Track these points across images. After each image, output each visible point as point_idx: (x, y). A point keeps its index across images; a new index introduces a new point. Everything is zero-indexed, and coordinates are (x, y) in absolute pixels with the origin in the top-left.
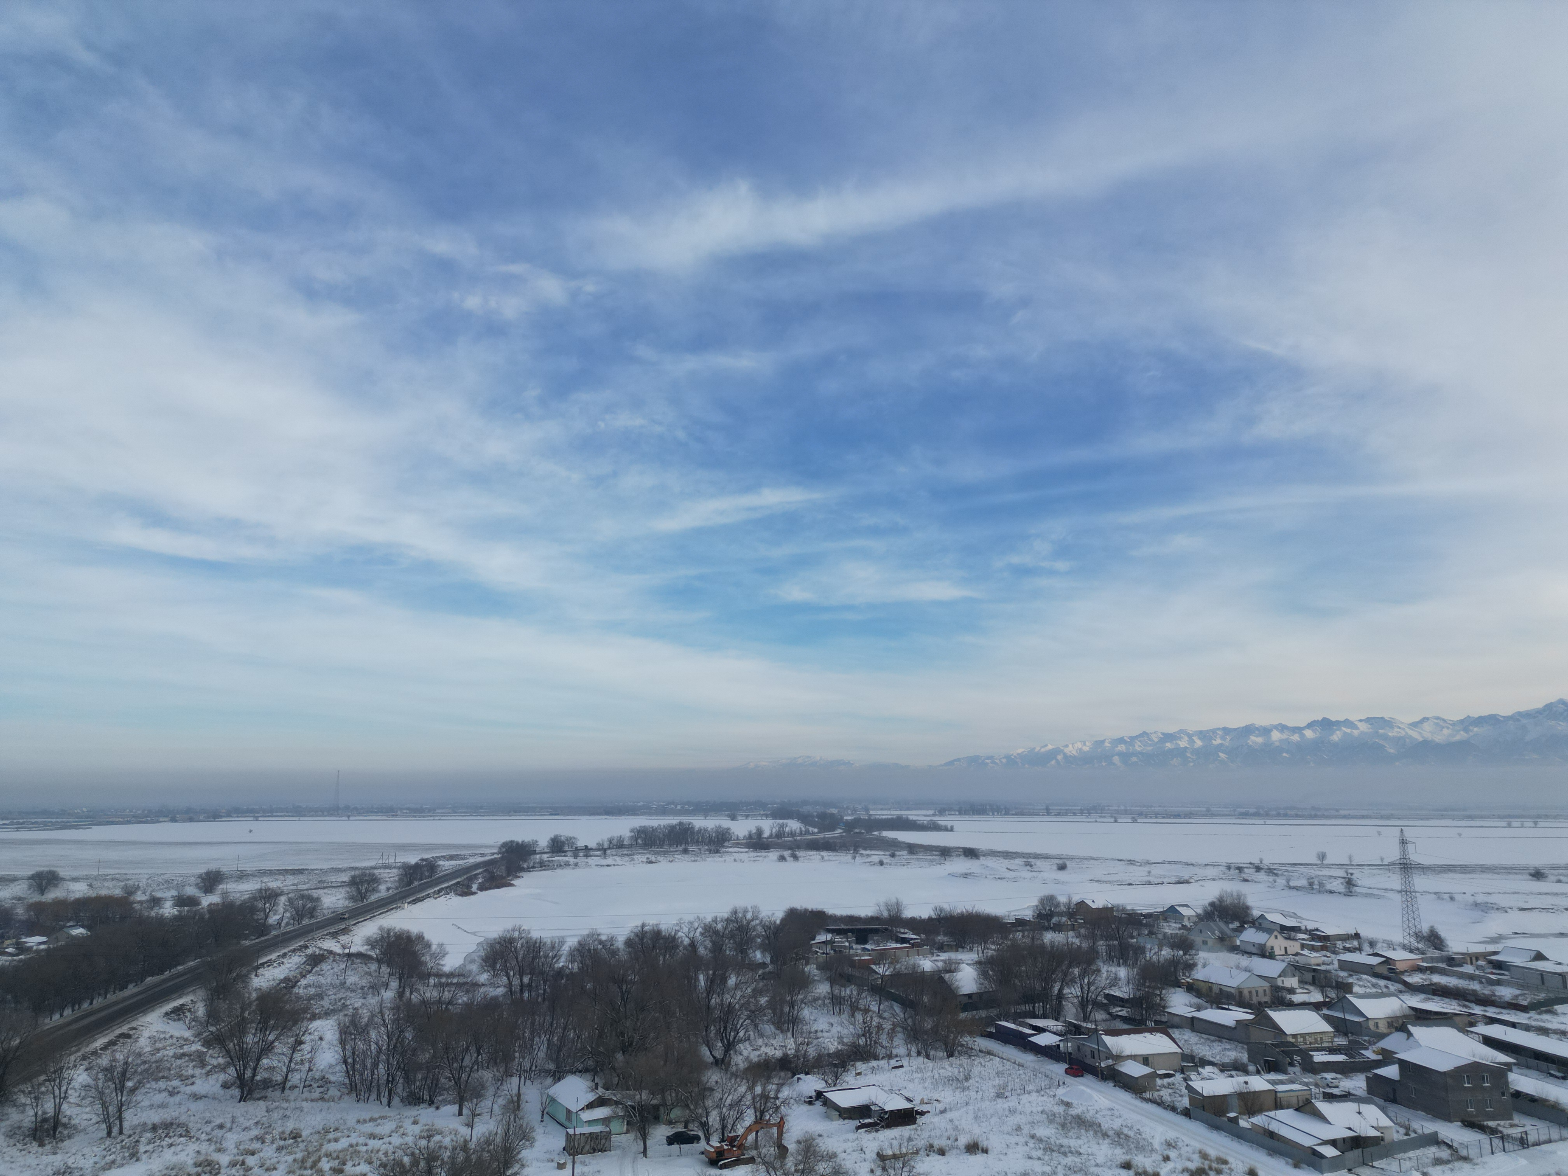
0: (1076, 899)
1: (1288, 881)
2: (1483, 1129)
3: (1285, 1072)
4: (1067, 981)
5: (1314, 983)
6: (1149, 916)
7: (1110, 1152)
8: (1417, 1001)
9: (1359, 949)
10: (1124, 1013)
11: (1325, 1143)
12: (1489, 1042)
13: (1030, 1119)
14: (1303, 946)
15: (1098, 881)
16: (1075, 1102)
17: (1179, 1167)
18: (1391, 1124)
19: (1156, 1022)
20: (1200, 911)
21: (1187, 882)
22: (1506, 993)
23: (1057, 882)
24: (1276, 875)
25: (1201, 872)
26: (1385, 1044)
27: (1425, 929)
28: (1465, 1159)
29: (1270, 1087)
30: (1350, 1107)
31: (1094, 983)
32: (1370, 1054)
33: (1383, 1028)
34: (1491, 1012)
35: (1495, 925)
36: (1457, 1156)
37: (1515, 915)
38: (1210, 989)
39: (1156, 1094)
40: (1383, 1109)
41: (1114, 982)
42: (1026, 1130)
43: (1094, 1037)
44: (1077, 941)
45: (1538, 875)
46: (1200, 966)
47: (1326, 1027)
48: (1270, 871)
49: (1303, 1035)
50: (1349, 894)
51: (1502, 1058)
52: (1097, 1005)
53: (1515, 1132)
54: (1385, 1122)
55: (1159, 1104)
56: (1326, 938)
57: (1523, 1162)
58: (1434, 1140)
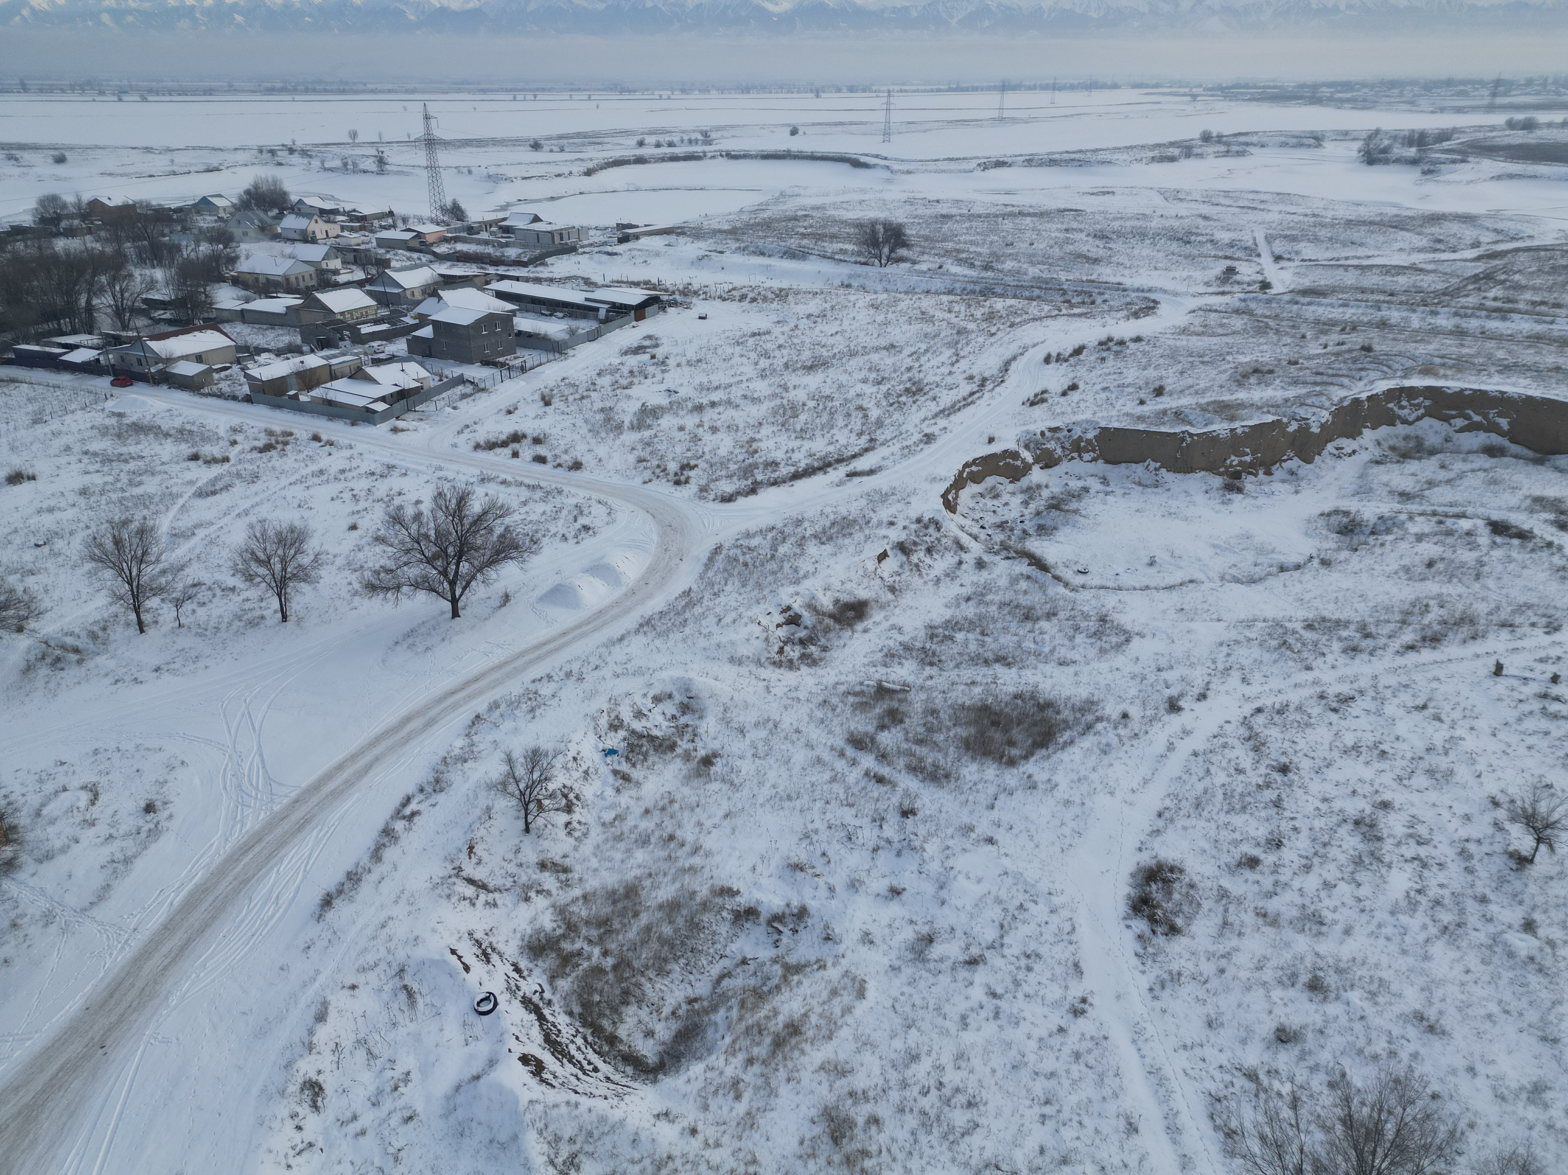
0: (87, 197)
1: (323, 162)
2: (495, 364)
3: (337, 347)
4: (94, 290)
5: (355, 262)
6: (179, 210)
7: (175, 449)
8: (445, 269)
9: (394, 226)
10: (167, 315)
11: (376, 400)
12: (501, 295)
13: (79, 437)
14: (343, 228)
15: (111, 174)
16: (128, 411)
17: (248, 448)
18: (428, 374)
19: (204, 320)
20: (235, 200)
21: (218, 170)
22: (512, 253)
23: (58, 179)
24: (310, 156)
25: (230, 158)
26: (420, 309)
27: (449, 204)
28: (483, 390)
29: (325, 362)
30: (395, 366)
31: (127, 289)
32: (409, 320)
33: (418, 296)
34: (502, 270)
35: (505, 194)
36: (478, 388)
37: (519, 183)
38: (257, 280)
39: (215, 388)
40: (422, 364)
41: (152, 284)
42: (77, 448)
43: (138, 345)
44: (98, 246)
45: (536, 146)
46: (243, 259)
47: (370, 302)
48: (304, 153)
49: (350, 312)
50: (381, 172)
51: (509, 306)
52: (136, 312)
53: (517, 362)
54: (423, 373)
55: (219, 397)
56: (363, 218)
57: (523, 383)
58: (461, 380)
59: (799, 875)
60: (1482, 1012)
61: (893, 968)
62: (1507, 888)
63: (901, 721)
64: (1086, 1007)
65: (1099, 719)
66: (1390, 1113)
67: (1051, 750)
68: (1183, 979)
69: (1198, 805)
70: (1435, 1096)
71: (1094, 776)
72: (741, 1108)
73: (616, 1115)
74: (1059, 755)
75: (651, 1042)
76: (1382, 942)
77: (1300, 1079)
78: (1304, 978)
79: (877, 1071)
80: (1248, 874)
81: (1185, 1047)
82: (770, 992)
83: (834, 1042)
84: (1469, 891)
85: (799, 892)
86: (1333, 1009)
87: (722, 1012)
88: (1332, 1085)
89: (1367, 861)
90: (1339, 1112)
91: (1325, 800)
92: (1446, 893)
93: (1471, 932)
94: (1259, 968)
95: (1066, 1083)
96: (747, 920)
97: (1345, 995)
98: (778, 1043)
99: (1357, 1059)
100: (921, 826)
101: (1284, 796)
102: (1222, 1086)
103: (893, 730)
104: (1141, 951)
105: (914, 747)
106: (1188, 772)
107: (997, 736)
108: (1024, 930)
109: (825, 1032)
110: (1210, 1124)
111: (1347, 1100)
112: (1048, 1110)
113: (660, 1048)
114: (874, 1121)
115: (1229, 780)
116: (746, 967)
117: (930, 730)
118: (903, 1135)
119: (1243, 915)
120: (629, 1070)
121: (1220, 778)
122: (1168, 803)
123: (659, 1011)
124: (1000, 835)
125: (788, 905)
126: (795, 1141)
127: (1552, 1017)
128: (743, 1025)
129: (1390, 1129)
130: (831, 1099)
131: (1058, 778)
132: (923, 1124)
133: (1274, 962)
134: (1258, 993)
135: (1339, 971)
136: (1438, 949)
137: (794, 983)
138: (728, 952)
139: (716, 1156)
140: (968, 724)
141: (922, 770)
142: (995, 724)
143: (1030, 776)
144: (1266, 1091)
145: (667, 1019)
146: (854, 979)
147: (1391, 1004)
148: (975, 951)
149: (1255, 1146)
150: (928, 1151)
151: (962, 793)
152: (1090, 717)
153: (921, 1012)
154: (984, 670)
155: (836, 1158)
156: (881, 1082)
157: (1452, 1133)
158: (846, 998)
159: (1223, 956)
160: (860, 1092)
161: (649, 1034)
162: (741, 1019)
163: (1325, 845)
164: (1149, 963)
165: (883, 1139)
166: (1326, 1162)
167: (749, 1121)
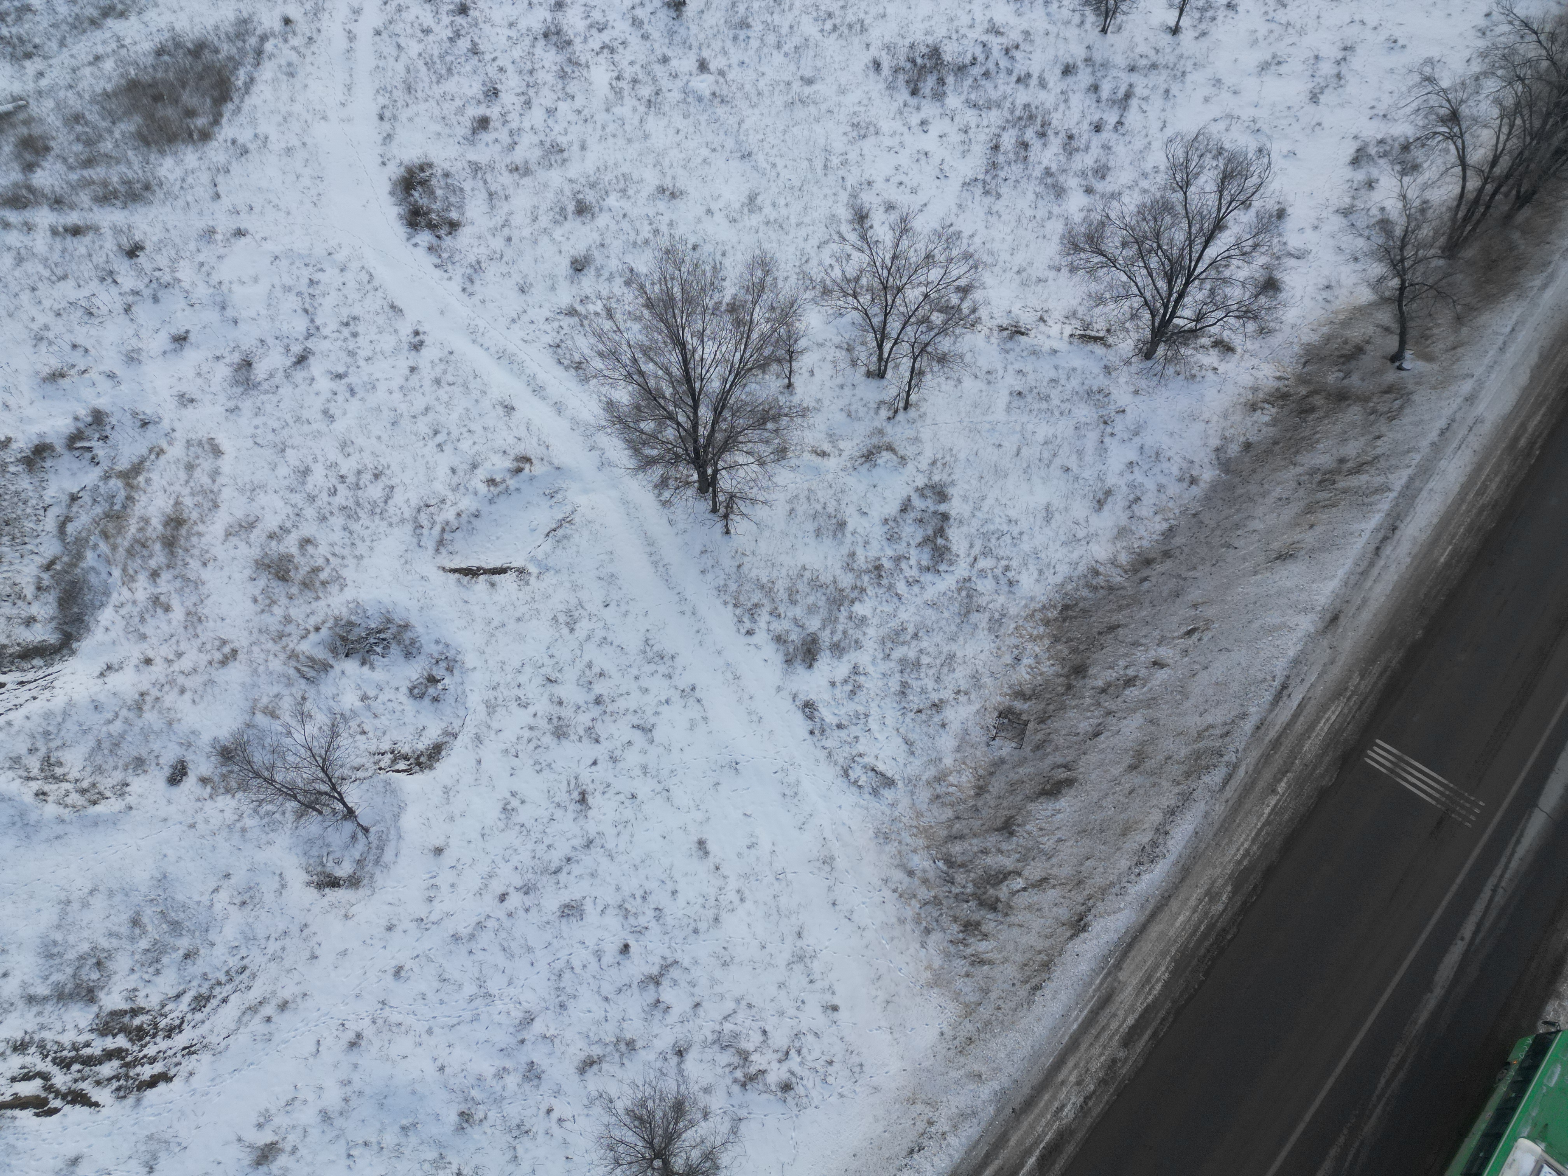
59: (64, 383)
60: (699, 160)
61: (230, 411)
62: (677, 38)
63: (47, 149)
64: (421, 337)
65: (263, 38)
66: (672, 279)
67: (236, 100)
68: (483, 265)
69: (409, 89)
70: (694, 248)
71: (297, 108)
72: (178, 614)
73: (59, 701)
74: (249, 101)
75: (38, 627)
76: (611, 140)
77: (605, 293)
78: (571, 208)
79: (279, 504)
80: (486, 137)
81: (514, 321)
82: (124, 507)
83: (223, 507)
84: (653, 58)
85: (78, 400)
86: (603, 220)
87: (90, 555)
88: (628, 283)
89: (568, 70)
90: (641, 301)
91: (511, 25)
92: (637, 67)
93: (668, 95)
94: (535, 219)
95: (441, 408)
96: (43, 459)
97: (605, 204)
98: (170, 544)
99: (635, 251)
100: (158, 257)
101: (476, 39)
102: (554, 334)
103: (45, 164)
104: (438, 261)
105: (86, 173)
106: (381, 57)
107: (169, 112)
108: (328, 303)
109: (207, 505)
110: (561, 368)
111: (642, 287)
112: (440, 438)
113: (54, 624)
114: (306, 542)
115: (421, 46)
116: (80, 501)
117: (89, 143)
118: (338, 536)
119: (501, 179)
120: (37, 662)
121: (414, 48)
122: (382, 100)
123: (21, 597)
124: (244, 222)
125: (76, 419)
126: (249, 604)
127: (742, 137)
128: (121, 551)
129: (677, 291)
130: (255, 552)
131: (263, 128)
132: (349, 517)
133: (543, 208)
134: (544, 240)
135: (592, 186)
136: (653, 124)
137: (142, 484)
138: (48, 500)
139: (185, 664)
140: (128, 113)
141: (115, 194)
142: (157, 98)
143: (234, 142)
144: (586, 317)
145: (36, 597)
146: (200, 444)
147: (638, 192)
148: (297, 349)
149: (598, 364)
150: (366, 533)
151: (176, 198)
152: (253, 41)
153: (285, 432)
154: (98, 35)
155: (294, 590)
156: (289, 510)
157: (714, 267)
158: (206, 464)
159: (503, 226)
160: (277, 530)
161: (29, 621)
162: (114, 548)
163: (531, 72)
164: (450, 267)
165: (323, 549)
166: (648, 343)
167: (194, 618)
